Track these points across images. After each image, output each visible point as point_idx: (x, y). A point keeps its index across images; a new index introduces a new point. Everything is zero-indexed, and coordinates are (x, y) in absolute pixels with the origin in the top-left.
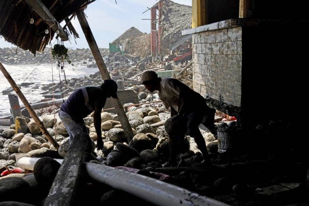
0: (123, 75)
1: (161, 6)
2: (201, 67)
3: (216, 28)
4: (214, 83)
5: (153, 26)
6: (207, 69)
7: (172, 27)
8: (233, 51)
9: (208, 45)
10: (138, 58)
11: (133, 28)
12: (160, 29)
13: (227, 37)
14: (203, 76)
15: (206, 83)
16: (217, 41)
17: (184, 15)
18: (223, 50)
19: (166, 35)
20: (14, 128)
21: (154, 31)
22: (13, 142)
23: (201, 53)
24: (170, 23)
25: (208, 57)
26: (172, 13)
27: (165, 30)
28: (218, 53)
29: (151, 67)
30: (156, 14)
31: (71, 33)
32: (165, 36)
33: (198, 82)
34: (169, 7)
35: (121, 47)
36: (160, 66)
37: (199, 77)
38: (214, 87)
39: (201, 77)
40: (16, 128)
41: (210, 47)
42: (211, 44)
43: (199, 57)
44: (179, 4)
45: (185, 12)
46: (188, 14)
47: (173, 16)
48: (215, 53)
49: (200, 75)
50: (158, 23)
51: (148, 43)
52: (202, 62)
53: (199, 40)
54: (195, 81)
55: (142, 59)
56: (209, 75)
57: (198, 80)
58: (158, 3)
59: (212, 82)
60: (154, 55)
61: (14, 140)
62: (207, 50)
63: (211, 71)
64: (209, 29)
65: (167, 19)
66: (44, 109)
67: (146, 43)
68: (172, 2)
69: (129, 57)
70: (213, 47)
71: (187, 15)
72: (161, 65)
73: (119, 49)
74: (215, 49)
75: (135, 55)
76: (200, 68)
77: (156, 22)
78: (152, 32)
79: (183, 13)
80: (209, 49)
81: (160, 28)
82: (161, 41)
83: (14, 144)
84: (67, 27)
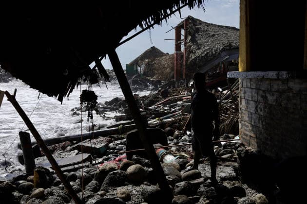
0: (143, 103)
1: (186, 25)
2: (250, 116)
3: (275, 77)
4: (269, 138)
5: (178, 47)
6: (259, 120)
7: (199, 49)
8: (295, 104)
9: (261, 92)
10: (159, 82)
11: (153, 48)
12: (186, 51)
13: (286, 88)
14: (252, 126)
15: (258, 135)
16: (273, 90)
17: (213, 35)
18: (282, 101)
19: (193, 58)
20: (31, 181)
21: (178, 52)
22: (31, 200)
23: (251, 99)
24: (197, 44)
25: (261, 106)
26: (199, 33)
27: (192, 52)
28: (274, 103)
29: (175, 94)
30: (181, 34)
31: (102, 76)
32: (191, 59)
33: (247, 133)
34: (197, 27)
35: (139, 68)
36: (186, 93)
37: (247, 127)
38: (269, 142)
39: (250, 128)
40: (35, 181)
41: (264, 94)
42: (264, 91)
43: (247, 103)
44: (207, 23)
45: (215, 32)
46: (218, 34)
47: (200, 36)
48: (270, 102)
49: (249, 125)
50: (183, 44)
51: (171, 65)
52: (253, 110)
53: (249, 84)
54: (243, 130)
55: (163, 83)
56: (261, 126)
57: (246, 130)
58: (183, 21)
59: (265, 135)
60: (178, 80)
61: (32, 197)
62: (260, 98)
63: (264, 123)
64: (265, 77)
65: (193, 40)
66: (57, 145)
67: (168, 65)
68: (200, 21)
69: (149, 81)
70: (268, 95)
71: (216, 36)
72: (186, 91)
73: (137, 70)
74: (270, 98)
75: (155, 78)
76: (248, 117)
77: (181, 43)
78: (177, 54)
79: (212, 33)
80: (262, 97)
81: (186, 49)
82: (186, 64)
83: (33, 201)
84: (97, 68)
